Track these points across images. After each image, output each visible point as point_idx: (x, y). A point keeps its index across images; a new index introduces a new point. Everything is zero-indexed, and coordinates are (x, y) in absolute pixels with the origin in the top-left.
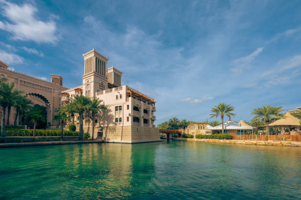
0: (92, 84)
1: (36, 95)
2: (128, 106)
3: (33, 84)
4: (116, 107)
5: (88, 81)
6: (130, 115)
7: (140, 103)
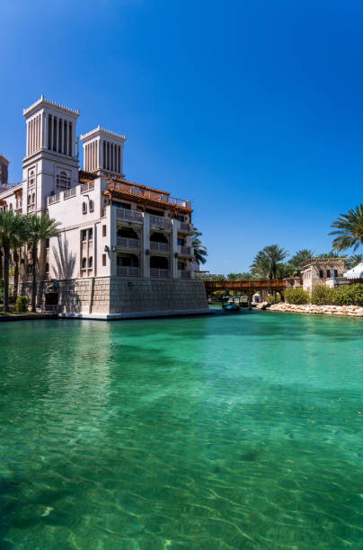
0: (40, 177)
2: (104, 227)
4: (83, 232)
5: (32, 173)
6: (107, 249)
7: (140, 218)
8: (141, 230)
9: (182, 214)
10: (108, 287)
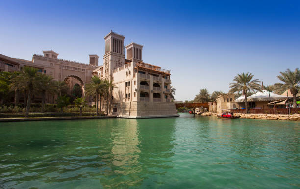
0: (110, 63)
1: (75, 76)
2: (135, 81)
3: (66, 67)
4: (127, 83)
5: (107, 61)
6: (136, 90)
7: (149, 78)
8: (149, 82)
9: (166, 76)
10: (136, 106)
